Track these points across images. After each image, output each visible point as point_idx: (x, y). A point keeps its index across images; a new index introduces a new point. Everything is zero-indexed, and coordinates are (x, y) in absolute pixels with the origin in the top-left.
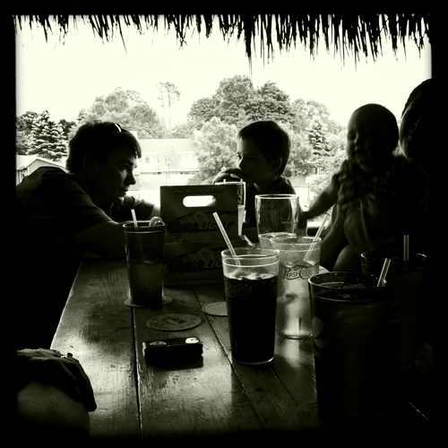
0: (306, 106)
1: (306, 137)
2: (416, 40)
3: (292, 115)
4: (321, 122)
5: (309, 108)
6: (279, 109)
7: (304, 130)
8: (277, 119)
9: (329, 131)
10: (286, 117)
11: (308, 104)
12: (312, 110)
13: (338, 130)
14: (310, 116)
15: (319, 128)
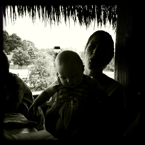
0: (27, 42)
1: (27, 52)
2: (73, 18)
3: (22, 45)
4: (32, 48)
5: (28, 43)
6: (18, 42)
7: (26, 50)
8: (17, 46)
9: (35, 51)
10: (20, 45)
11: (28, 41)
12: (29, 44)
13: (38, 51)
14: (29, 46)
15: (32, 50)
